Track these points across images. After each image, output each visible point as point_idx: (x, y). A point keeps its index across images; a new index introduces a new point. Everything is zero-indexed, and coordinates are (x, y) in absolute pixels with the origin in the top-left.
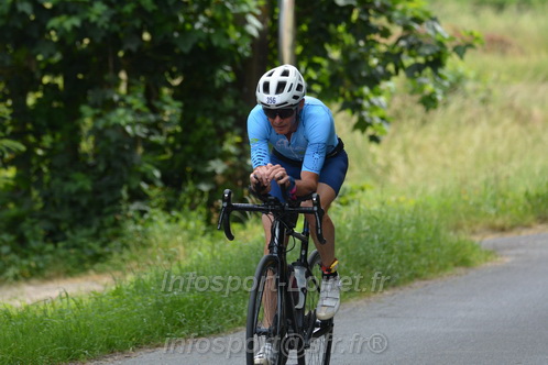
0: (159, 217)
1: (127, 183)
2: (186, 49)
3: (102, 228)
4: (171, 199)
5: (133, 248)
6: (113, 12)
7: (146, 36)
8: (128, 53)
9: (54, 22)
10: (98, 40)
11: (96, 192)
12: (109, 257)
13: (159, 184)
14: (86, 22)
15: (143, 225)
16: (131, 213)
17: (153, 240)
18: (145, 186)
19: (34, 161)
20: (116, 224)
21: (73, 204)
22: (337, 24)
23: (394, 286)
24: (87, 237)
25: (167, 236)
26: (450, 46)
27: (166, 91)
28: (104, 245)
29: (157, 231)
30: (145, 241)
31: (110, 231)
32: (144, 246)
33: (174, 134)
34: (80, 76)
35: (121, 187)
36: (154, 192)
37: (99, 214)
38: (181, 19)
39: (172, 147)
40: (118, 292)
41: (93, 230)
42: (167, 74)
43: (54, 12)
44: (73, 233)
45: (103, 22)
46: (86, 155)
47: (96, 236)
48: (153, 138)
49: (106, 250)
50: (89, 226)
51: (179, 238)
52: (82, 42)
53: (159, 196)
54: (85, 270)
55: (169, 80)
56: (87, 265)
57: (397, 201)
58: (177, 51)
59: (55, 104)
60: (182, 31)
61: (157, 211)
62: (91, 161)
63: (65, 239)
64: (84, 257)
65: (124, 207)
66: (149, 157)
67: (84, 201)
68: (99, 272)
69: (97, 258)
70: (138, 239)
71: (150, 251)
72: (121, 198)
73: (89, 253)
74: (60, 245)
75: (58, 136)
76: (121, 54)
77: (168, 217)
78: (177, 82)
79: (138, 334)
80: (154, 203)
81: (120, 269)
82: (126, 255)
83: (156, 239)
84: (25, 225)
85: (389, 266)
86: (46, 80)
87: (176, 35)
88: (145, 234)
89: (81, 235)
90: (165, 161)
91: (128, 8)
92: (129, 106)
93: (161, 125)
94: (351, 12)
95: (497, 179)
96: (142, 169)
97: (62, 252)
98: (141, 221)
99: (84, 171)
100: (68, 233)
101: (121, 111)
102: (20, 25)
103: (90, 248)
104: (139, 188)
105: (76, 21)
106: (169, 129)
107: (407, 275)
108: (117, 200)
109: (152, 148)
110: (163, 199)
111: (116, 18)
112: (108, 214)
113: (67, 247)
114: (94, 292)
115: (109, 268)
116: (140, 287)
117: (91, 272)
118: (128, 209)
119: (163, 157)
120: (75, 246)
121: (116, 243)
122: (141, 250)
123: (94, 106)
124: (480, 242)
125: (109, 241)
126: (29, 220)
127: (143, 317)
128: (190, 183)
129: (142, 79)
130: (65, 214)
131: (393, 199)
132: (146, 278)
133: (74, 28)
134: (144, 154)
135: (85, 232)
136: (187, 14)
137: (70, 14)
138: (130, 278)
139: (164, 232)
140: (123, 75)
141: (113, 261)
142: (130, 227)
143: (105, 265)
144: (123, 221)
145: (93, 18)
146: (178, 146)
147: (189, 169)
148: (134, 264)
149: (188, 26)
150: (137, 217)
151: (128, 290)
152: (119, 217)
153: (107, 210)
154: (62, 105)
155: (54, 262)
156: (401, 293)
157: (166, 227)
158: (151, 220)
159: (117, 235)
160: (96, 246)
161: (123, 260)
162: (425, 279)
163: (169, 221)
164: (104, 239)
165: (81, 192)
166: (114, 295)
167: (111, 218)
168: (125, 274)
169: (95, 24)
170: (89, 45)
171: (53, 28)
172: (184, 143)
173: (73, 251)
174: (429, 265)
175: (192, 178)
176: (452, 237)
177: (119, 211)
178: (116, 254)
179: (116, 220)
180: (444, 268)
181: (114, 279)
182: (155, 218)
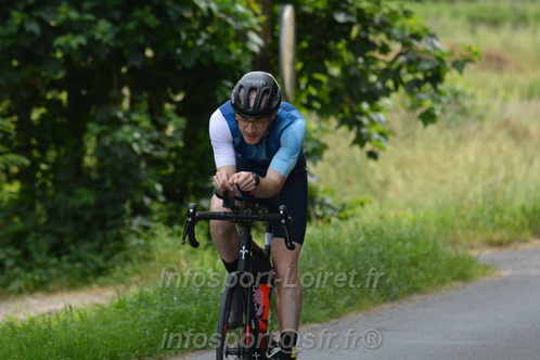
0: (162, 232)
1: (131, 197)
2: (189, 64)
3: (105, 241)
4: (173, 213)
5: (136, 262)
6: (117, 29)
7: (149, 53)
8: (132, 70)
9: (60, 41)
10: (103, 57)
11: (100, 206)
12: (111, 270)
13: (162, 199)
14: (91, 39)
15: (146, 239)
16: (134, 228)
17: (156, 254)
18: (147, 201)
19: (38, 175)
20: (119, 238)
21: (77, 218)
22: (337, 41)
23: (393, 299)
24: (90, 251)
25: (169, 250)
26: (448, 61)
27: (168, 107)
28: (107, 259)
29: (159, 245)
30: (147, 255)
31: (113, 245)
32: (147, 259)
33: (177, 149)
34: (84, 92)
35: (124, 201)
36: (156, 207)
37: (102, 228)
38: (184, 36)
39: (174, 162)
40: (121, 305)
41: (97, 244)
42: (169, 90)
43: (60, 30)
44: (77, 247)
45: (108, 39)
46: (89, 169)
47: (99, 250)
48: (156, 154)
49: (110, 263)
50: (92, 240)
51: (181, 252)
52: (86, 60)
53: (161, 210)
54: (88, 284)
55: (172, 96)
56: (91, 279)
57: (396, 215)
58: (179, 67)
59: (59, 120)
60: (184, 47)
61: (159, 225)
62: (94, 175)
63: (68, 252)
64: (88, 271)
65: (127, 221)
66: (152, 172)
67: (88, 216)
68: (102, 286)
69: (100, 272)
70: (141, 253)
71: (152, 264)
72: (124, 212)
73: (93, 267)
74: (64, 258)
75: (63, 151)
76: (124, 70)
77: (170, 231)
78: (179, 97)
79: (141, 347)
80: (156, 217)
81: (123, 282)
82: (128, 268)
83: (159, 253)
84: (29, 239)
85: (388, 280)
86: (49, 96)
87: (179, 51)
88: (147, 248)
89: (84, 249)
90: (167, 176)
91: (131, 26)
92: (135, 124)
93: (164, 141)
94: (350, 30)
95: (494, 193)
96: (145, 184)
97: (67, 266)
98: (144, 235)
99: (88, 187)
100: (72, 247)
101: (127, 128)
102: (27, 44)
103: (93, 261)
104: (142, 203)
105: (82, 40)
106: (172, 145)
107: (406, 288)
108: (120, 215)
109: (154, 163)
110: (165, 214)
111: (120, 36)
112: (111, 228)
113: (70, 261)
114: (97, 305)
115: (111, 281)
116: (143, 300)
117: (95, 285)
118: (131, 224)
119: (164, 172)
120: (79, 260)
121: (119, 256)
122: (144, 264)
123: (101, 123)
124: (479, 256)
125: (112, 255)
126: (33, 234)
127: (145, 330)
128: (192, 198)
129: (145, 95)
130: (69, 228)
131: (392, 214)
132: (149, 290)
133: (80, 46)
134: (147, 168)
135: (88, 245)
136: (189, 31)
137: (77, 32)
138: (134, 290)
139: (166, 246)
140: (126, 91)
141: (116, 275)
142: (133, 241)
143: (108, 279)
144: (126, 235)
145: (98, 36)
146: (180, 162)
147: (191, 184)
148: (138, 277)
149: (190, 43)
150: (140, 231)
151: (131, 303)
152: (123, 231)
153: (110, 224)
154: (65, 120)
155: (59, 276)
156: (400, 306)
157: (169, 241)
158: (153, 235)
159: (120, 249)
160: (99, 260)
161: (126, 274)
162: (424, 293)
163: (171, 235)
164: (107, 253)
165: (85, 207)
166: (117, 307)
167: (114, 232)
168: (128, 287)
169: (100, 41)
170: (93, 61)
171: (59, 46)
172: (186, 158)
173: (78, 265)
174: (428, 279)
175: (194, 193)
176: (449, 251)
177: (123, 225)
178: (118, 268)
179: (119, 234)
180: (442, 281)
181: (118, 293)
182: (157, 232)
